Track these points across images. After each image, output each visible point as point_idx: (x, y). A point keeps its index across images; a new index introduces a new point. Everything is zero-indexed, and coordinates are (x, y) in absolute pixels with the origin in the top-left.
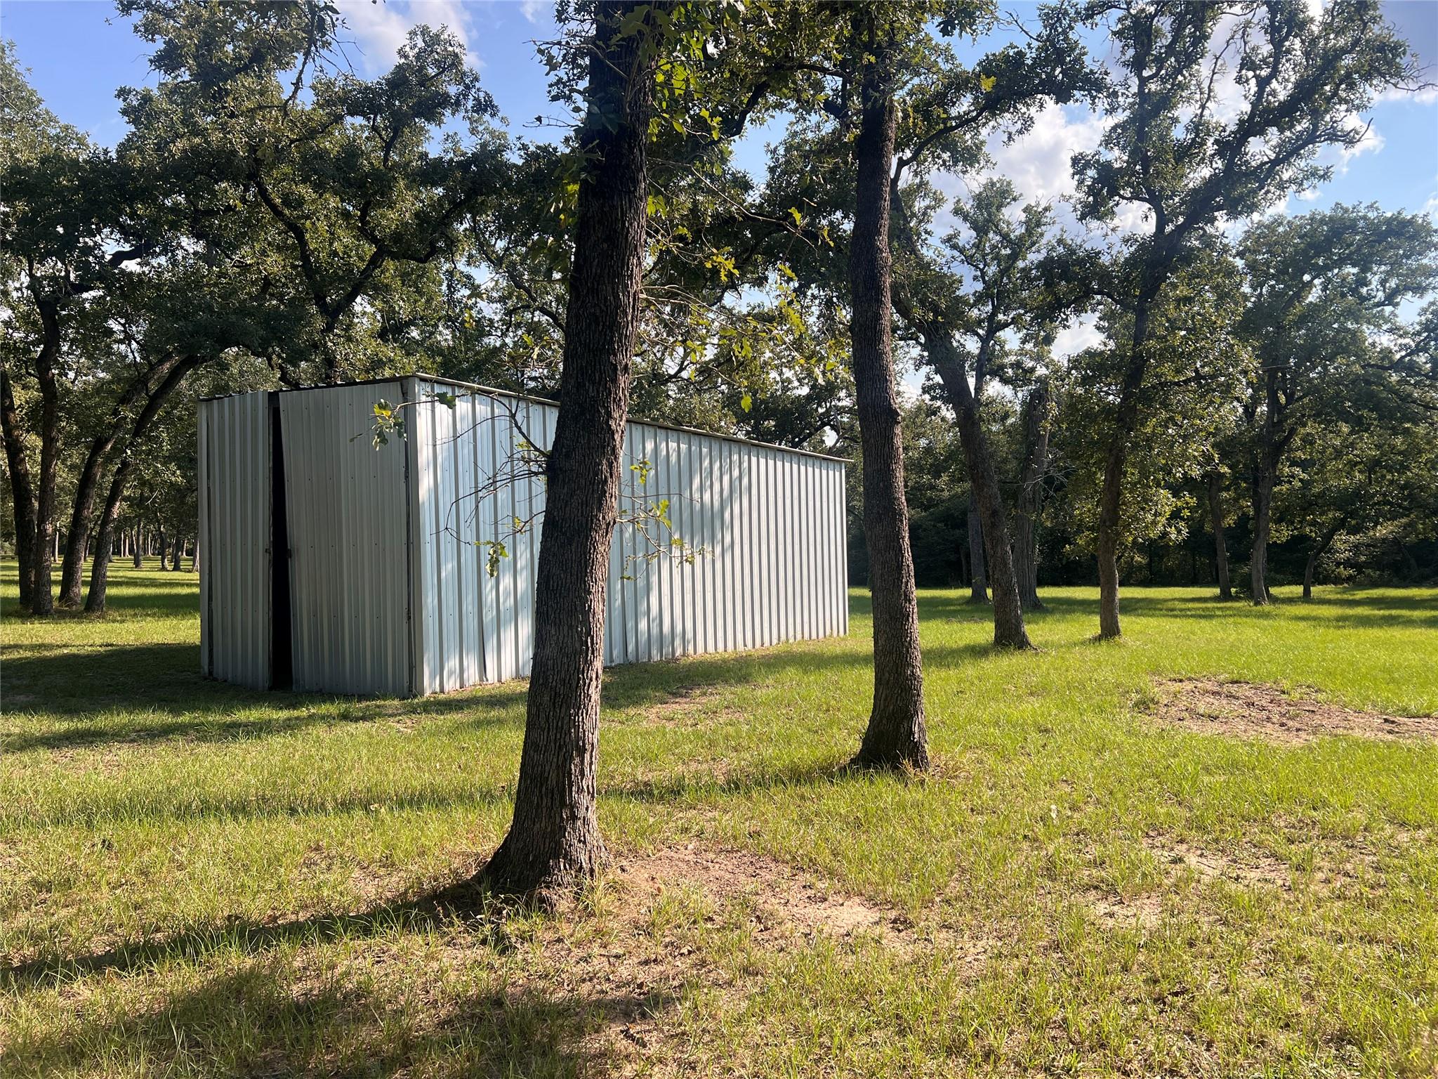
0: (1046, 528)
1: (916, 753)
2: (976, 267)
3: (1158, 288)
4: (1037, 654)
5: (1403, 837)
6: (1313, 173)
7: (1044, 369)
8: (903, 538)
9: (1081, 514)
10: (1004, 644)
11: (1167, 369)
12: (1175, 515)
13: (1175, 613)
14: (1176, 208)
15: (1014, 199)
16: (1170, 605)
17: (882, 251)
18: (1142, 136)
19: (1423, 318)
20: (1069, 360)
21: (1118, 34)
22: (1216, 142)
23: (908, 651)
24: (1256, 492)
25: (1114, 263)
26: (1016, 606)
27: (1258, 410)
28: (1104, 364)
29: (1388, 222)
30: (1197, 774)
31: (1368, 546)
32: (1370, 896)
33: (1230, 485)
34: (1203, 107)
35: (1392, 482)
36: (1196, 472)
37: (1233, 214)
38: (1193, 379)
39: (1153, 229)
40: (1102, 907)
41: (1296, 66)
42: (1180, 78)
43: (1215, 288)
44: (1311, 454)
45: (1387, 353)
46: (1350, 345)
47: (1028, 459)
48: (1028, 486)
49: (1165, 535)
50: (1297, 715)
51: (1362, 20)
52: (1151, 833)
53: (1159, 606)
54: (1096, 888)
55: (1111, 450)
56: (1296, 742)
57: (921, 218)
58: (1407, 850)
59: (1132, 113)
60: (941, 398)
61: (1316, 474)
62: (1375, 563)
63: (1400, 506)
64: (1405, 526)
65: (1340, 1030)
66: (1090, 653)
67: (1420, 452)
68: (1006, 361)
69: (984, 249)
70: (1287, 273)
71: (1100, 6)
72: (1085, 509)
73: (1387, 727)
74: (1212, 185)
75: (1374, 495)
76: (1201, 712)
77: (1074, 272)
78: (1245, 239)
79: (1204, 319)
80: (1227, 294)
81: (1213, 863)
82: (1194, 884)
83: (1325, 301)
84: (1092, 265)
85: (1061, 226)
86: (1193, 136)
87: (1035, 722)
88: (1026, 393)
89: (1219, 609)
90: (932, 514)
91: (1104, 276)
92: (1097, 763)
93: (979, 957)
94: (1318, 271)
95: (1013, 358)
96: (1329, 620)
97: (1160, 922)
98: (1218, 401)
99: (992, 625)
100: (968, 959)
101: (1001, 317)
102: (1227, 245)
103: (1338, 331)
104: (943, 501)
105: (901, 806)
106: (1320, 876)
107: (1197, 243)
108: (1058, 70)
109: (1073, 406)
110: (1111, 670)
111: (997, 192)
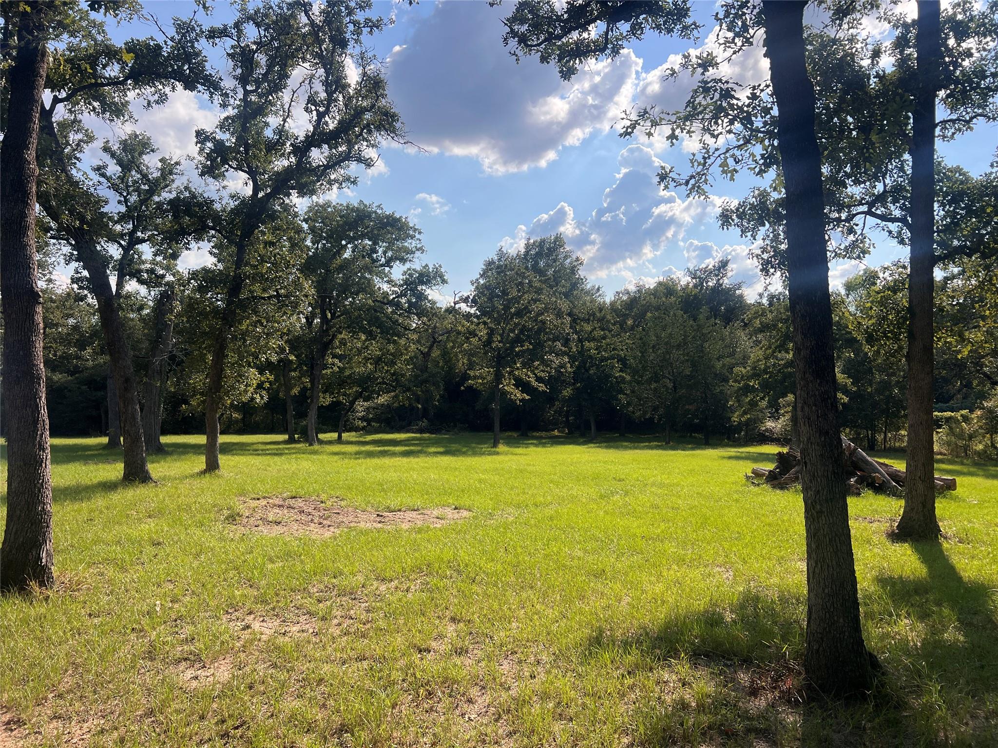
0: (170, 392)
1: (43, 576)
2: (121, 194)
3: (253, 232)
4: (156, 486)
5: (383, 588)
6: (348, 179)
7: (172, 277)
8: (40, 398)
9: (193, 383)
10: (131, 480)
11: (257, 288)
12: (260, 386)
13: (258, 452)
14: (266, 182)
15: (153, 151)
16: (255, 447)
17: (29, 163)
18: (245, 129)
19: (404, 277)
20: (189, 273)
21: (231, 56)
22: (292, 145)
23: (39, 491)
24: (312, 374)
25: (224, 210)
26: (142, 450)
27: (315, 321)
28: (214, 279)
29: (388, 217)
30: (264, 564)
31: (374, 408)
32: (363, 630)
33: (297, 368)
34: (284, 121)
35: (387, 371)
36: (274, 358)
37: (301, 194)
38: (274, 296)
39: (251, 193)
40: (189, 674)
41: (339, 110)
42: (270, 98)
43: (290, 239)
44: (344, 352)
45: (386, 294)
46: (366, 287)
47: (157, 341)
48: (156, 361)
49: (253, 399)
50: (329, 517)
51: (376, 94)
52: (230, 611)
53: (248, 448)
54: (186, 659)
55: (217, 339)
56: (328, 534)
57: (75, 147)
58: (385, 596)
59: (238, 112)
60: (88, 288)
61: (347, 364)
62: (377, 419)
63: (391, 385)
64: (393, 397)
65: (341, 724)
66: (197, 483)
67: (402, 354)
68: (143, 267)
69: (127, 183)
70: (333, 237)
71: (219, 33)
72: (198, 380)
73: (378, 519)
74: (288, 172)
75: (377, 378)
76: (271, 520)
77: (195, 211)
78: (309, 212)
79: (282, 258)
80: (296, 244)
81: (270, 625)
82: (256, 643)
83: (353, 259)
84: (208, 208)
85: (187, 177)
86: (278, 137)
87: (150, 538)
88: (157, 293)
89: (287, 449)
90: (77, 378)
91: (216, 217)
92: (195, 564)
93: (84, 737)
94: (351, 240)
95: (148, 266)
96: (351, 454)
97: (230, 676)
98: (289, 312)
99: (122, 465)
100: (74, 741)
101: (139, 234)
102: (297, 213)
103: (360, 278)
104: (87, 369)
105: (25, 621)
106: (335, 621)
107: (279, 208)
108: (186, 67)
109: (191, 305)
110: (211, 495)
111: (139, 142)
